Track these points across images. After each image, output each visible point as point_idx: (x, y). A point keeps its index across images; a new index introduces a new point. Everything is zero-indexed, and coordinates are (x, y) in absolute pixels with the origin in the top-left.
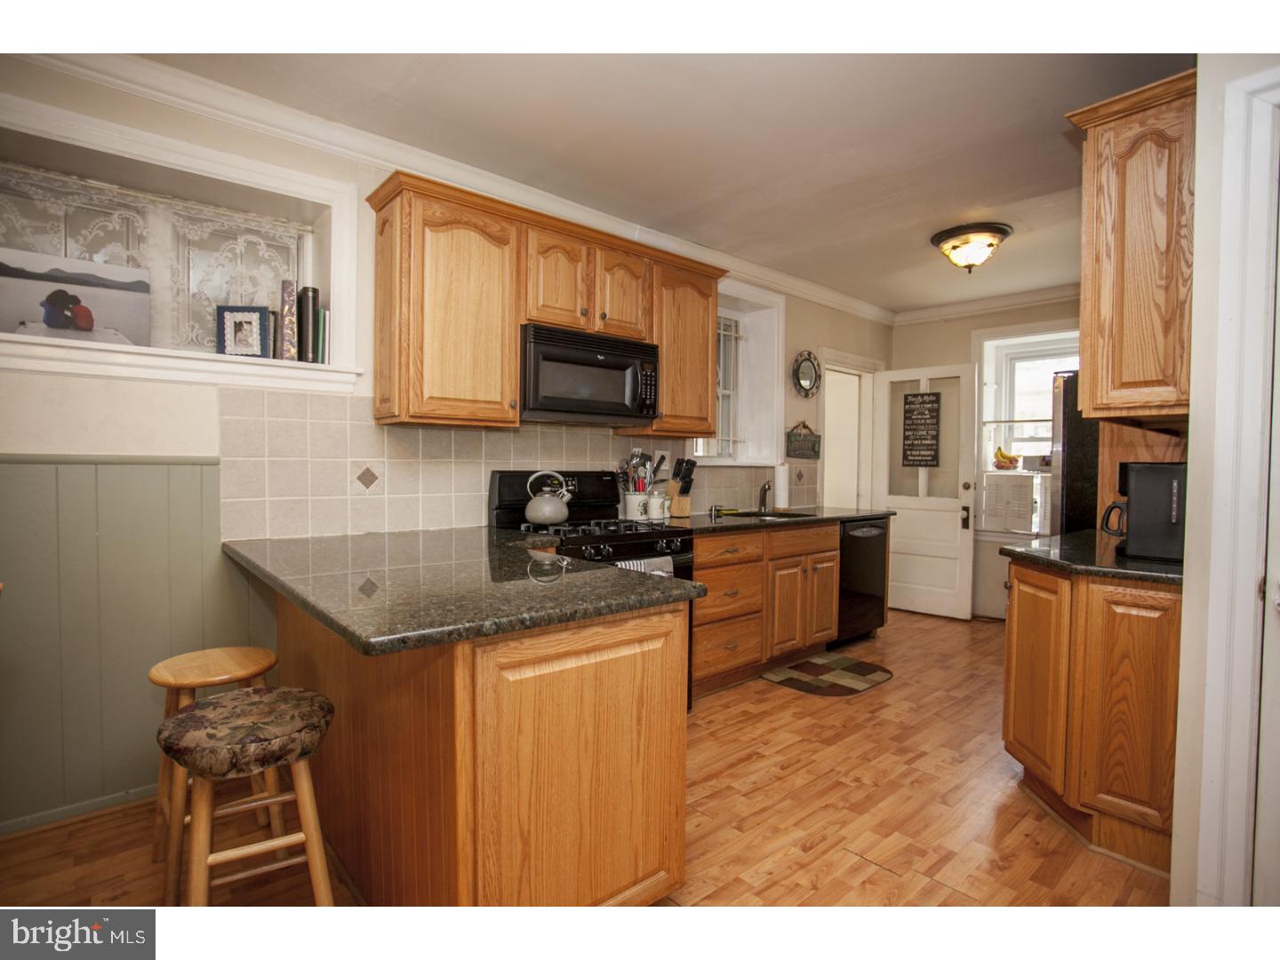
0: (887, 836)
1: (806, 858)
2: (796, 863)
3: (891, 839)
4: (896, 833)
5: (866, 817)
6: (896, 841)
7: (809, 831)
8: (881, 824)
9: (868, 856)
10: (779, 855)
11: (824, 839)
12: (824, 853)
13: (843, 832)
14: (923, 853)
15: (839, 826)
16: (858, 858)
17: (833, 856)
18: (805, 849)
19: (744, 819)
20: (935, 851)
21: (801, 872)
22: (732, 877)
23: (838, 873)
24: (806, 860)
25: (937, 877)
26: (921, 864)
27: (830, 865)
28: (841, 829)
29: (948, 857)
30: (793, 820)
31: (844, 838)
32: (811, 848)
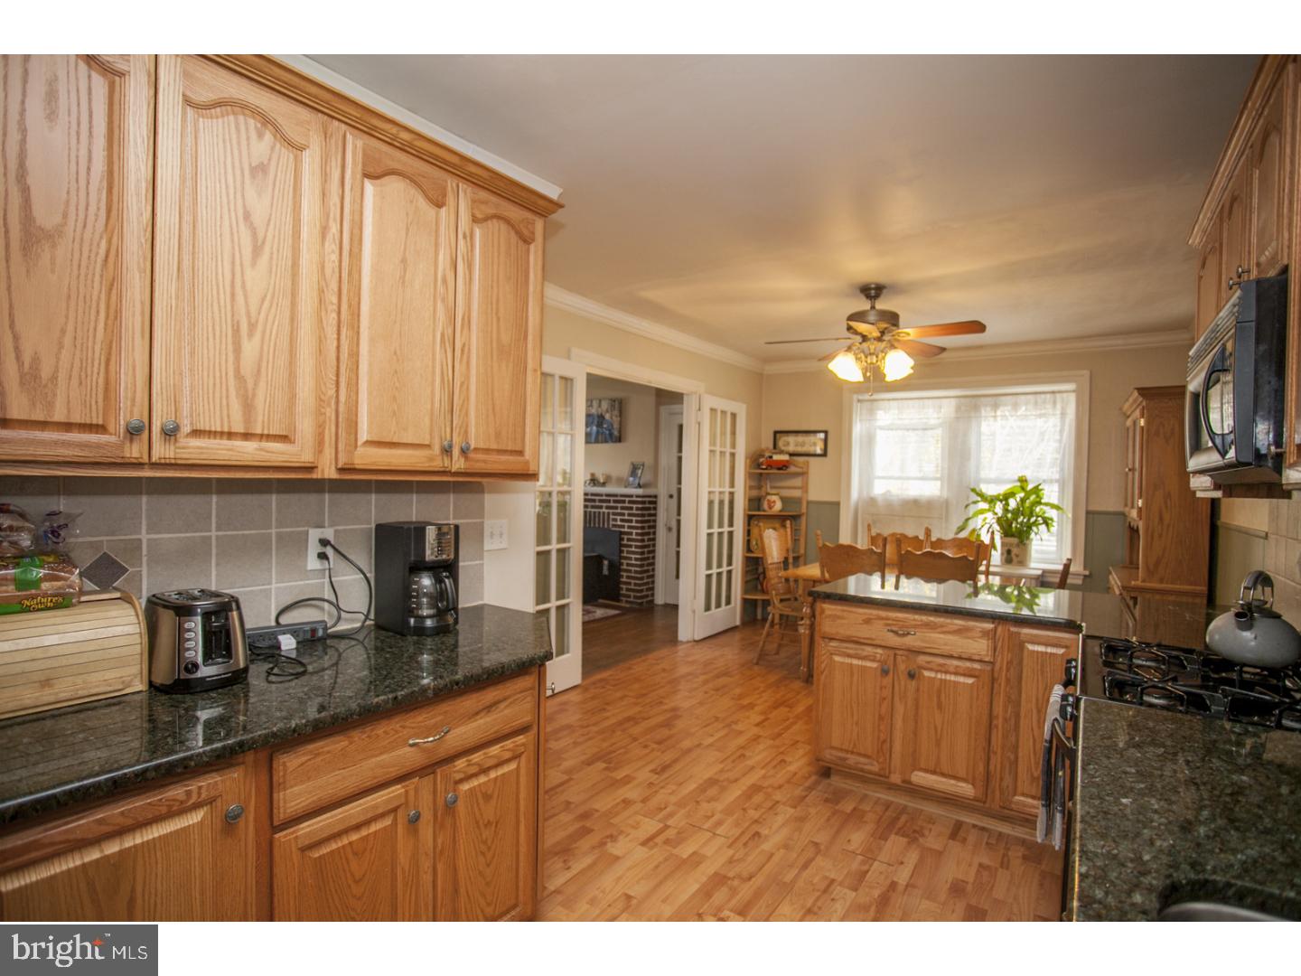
0: (694, 853)
1: (756, 828)
2: (760, 823)
3: (690, 851)
4: (685, 857)
5: (711, 871)
6: (686, 851)
7: (759, 849)
8: (698, 864)
9: (709, 835)
10: (775, 826)
11: (745, 844)
12: (743, 833)
13: (731, 852)
14: (667, 842)
15: (735, 858)
16: (718, 832)
17: (737, 832)
18: (757, 834)
19: (817, 854)
20: (656, 844)
21: (756, 817)
22: (799, 808)
23: (730, 820)
24: (754, 826)
25: (661, 825)
26: (670, 833)
27: (737, 824)
28: (733, 856)
29: (648, 842)
30: (776, 859)
31: (730, 847)
32: (754, 835)
